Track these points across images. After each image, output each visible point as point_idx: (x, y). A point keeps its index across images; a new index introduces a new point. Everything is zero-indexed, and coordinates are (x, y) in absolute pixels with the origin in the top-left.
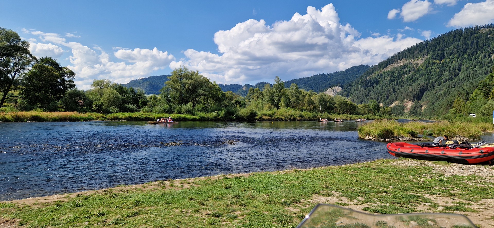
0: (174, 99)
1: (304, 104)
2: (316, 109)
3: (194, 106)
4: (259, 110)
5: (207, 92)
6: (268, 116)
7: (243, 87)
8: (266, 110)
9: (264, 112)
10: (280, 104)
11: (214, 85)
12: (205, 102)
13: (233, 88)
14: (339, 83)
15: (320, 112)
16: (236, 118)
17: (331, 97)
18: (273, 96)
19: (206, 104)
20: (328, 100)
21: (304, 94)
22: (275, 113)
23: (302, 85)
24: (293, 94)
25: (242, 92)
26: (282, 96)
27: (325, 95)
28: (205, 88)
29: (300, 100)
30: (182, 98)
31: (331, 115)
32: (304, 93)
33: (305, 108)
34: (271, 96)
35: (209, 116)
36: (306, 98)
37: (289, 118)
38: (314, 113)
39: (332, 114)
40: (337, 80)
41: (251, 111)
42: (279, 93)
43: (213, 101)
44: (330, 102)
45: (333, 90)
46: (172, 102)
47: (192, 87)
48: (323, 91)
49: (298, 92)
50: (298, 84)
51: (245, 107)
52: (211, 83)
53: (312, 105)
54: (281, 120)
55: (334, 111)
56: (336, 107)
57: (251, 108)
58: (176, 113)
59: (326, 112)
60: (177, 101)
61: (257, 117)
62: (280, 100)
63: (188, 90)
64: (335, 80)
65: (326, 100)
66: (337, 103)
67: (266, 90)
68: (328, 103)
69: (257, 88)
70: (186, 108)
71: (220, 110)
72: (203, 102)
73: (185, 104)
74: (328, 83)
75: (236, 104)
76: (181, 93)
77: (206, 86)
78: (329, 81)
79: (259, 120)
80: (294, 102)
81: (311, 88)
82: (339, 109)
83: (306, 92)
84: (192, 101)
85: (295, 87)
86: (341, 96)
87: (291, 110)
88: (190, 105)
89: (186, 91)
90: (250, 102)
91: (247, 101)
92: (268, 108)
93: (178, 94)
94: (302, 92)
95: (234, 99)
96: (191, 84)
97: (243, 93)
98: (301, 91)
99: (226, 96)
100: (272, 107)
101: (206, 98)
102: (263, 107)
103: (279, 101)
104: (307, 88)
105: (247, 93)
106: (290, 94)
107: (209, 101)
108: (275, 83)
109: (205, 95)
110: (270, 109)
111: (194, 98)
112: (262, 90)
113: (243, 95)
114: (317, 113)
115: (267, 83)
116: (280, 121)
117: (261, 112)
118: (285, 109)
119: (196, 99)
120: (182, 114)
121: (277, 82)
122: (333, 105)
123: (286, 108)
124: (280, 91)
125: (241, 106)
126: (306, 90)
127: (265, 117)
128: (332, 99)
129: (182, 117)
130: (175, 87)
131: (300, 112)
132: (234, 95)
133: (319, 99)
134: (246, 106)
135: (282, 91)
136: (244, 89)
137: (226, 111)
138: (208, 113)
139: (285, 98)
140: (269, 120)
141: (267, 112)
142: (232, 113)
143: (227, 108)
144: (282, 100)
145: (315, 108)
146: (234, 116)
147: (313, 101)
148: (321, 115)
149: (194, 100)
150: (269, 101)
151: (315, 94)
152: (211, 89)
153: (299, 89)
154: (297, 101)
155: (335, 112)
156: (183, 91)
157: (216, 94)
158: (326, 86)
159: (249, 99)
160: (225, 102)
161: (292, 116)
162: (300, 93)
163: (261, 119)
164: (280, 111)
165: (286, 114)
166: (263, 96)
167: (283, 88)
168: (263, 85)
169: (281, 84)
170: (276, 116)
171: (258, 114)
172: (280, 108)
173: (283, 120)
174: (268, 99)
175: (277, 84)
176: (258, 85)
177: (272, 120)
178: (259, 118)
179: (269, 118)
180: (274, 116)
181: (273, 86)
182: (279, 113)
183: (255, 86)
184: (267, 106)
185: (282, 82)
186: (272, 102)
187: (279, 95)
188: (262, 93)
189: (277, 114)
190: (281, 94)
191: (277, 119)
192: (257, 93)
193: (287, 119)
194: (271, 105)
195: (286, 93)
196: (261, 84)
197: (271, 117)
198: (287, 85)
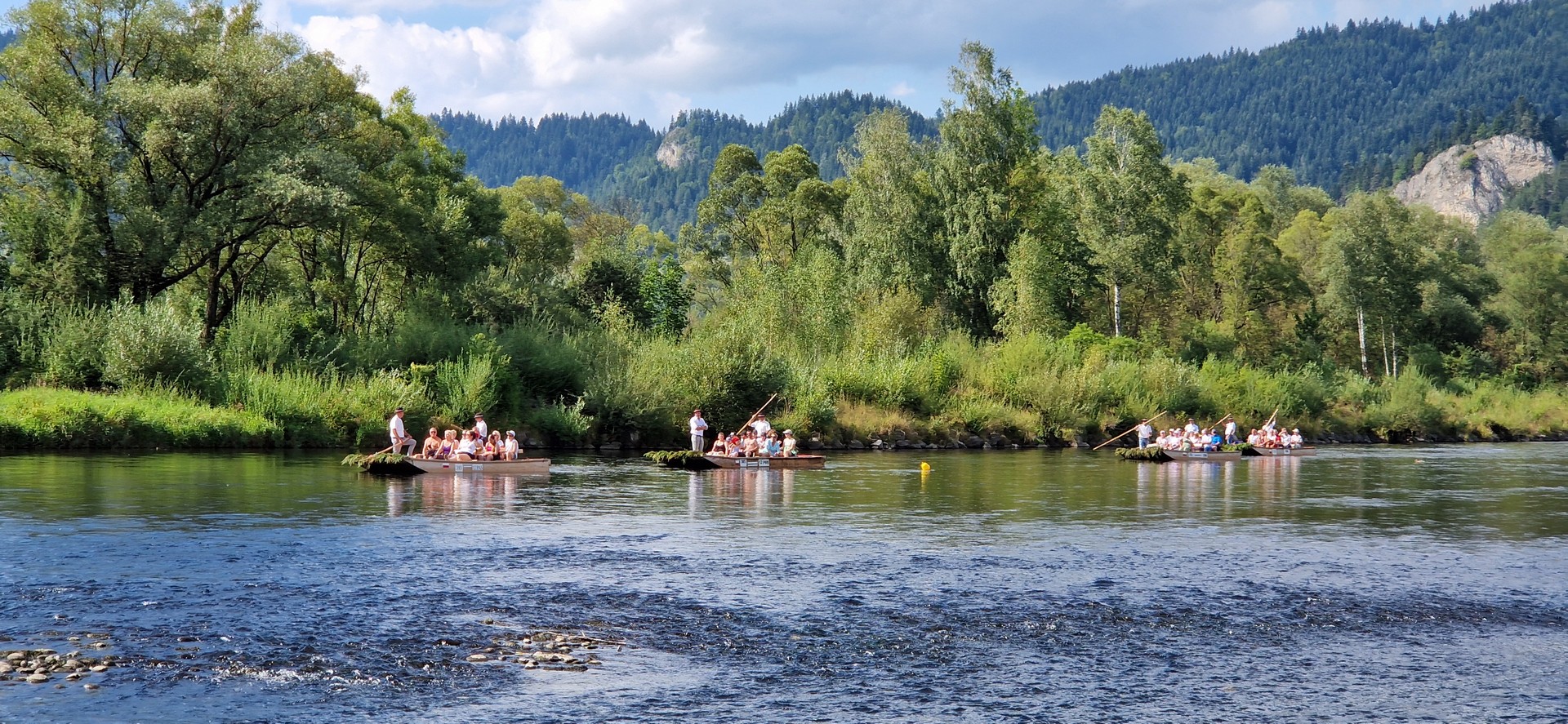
0: (40, 255)
1: (1218, 294)
2: (1318, 339)
3: (218, 315)
4: (805, 347)
5: (335, 193)
6: (886, 407)
7: (658, 141)
8: (874, 350)
9: (854, 367)
10: (998, 297)
11: (403, 130)
12: (318, 285)
13: (569, 151)
14: (1526, 106)
15: (1357, 368)
16: (600, 429)
17: (1456, 228)
18: (939, 224)
19: (327, 299)
20: (1428, 255)
21: (1213, 208)
22: (952, 378)
23: (1195, 120)
24: (1111, 208)
25: (653, 182)
26: (1018, 224)
27: (1405, 217)
28: (316, 155)
29: (1178, 261)
30: (109, 246)
31: (1452, 397)
32: (1211, 194)
33: (1224, 329)
34: (921, 217)
35: (355, 405)
36: (1235, 242)
37: (1085, 420)
38: (1308, 377)
39: (1460, 381)
40: (1506, 81)
41: (735, 360)
42: (994, 198)
43: (391, 274)
44: (1445, 280)
45: (1473, 165)
46: (19, 281)
47: (200, 148)
48: (1386, 178)
49: (1162, 189)
50: (1156, 114)
51: (677, 325)
52: (375, 111)
53: (1289, 302)
54: (1011, 440)
55: (1485, 356)
56: (1499, 323)
57: (733, 330)
58: (60, 382)
59: (1411, 370)
60: (62, 272)
62: (1001, 257)
63: (162, 170)
64: (1487, 75)
65: (1412, 260)
66: (1511, 280)
67: (872, 162)
68: (1429, 289)
69: (790, 152)
70: (146, 332)
71: (454, 352)
72: (297, 280)
73: (139, 299)
74: (1431, 101)
75: (599, 300)
76: (98, 197)
77: (322, 135)
78: (1435, 83)
80: (1123, 280)
81: (1278, 152)
82: (1532, 337)
83: (1228, 185)
84: (205, 272)
85: (1130, 145)
86: (1541, 223)
87: (1095, 353)
88: (186, 309)
89: (150, 178)
90: (723, 275)
91: (693, 263)
93: (75, 209)
94: (1196, 187)
95: (578, 254)
96: (187, 117)
97: (660, 197)
98: (1182, 178)
99: (506, 226)
100: (931, 321)
101: (325, 242)
102: (841, 322)
103: (994, 262)
104: (1243, 149)
105: (693, 195)
106: (1087, 202)
107: (350, 272)
108: (961, 102)
109: (320, 216)
110: (914, 346)
111: (220, 246)
112: (837, 168)
113: (659, 210)
114: (1327, 375)
115: (883, 104)
116: (999, 446)
117: (830, 367)
118: (1047, 344)
119: (235, 256)
120: (114, 386)
121: (972, 98)
122: (1474, 299)
123: (1058, 334)
125: (644, 318)
126: (1235, 167)
127: (861, 418)
128: (1467, 249)
129: (109, 414)
130: (46, 140)
131: (1181, 370)
132: (573, 211)
133: (1351, 253)
134: (692, 313)
135: (1017, 176)
136: (670, 156)
137: (505, 360)
138: (342, 381)
139: (1042, 237)
140: (900, 444)
141: (881, 365)
142: (564, 385)
143: (517, 331)
144: (1023, 255)
145: (1309, 325)
146: (580, 405)
147: (1293, 270)
148: (1368, 397)
149: (215, 263)
150: (902, 268)
151: (1307, 203)
152: (371, 161)
153: (1166, 160)
154: (1148, 267)
155: (1496, 368)
156: (122, 182)
157: (417, 209)
158: (1408, 129)
159: (716, 254)
160: (497, 283)
161: (1106, 401)
162: (1177, 196)
163: (827, 438)
164: (1000, 355)
165: (1049, 388)
166: (838, 219)
167: (1024, 153)
168: (846, 122)
169: (1005, 116)
170: (963, 407)
171: (797, 386)
172: (1001, 335)
173: (1026, 445)
174: (884, 254)
175: (970, 109)
176: (796, 124)
177: (923, 444)
178: (810, 429)
179: (899, 427)
180: (942, 401)
181: (934, 133)
182: (988, 380)
183: (774, 135)
184: (886, 309)
185: (1020, 92)
186: (927, 277)
187: (987, 216)
188: (831, 190)
189: (973, 391)
190: (1005, 207)
191: (974, 433)
192: (791, 194)
193: (1063, 430)
194: (916, 308)
195: (1049, 197)
196: (827, 111)
197: (921, 418)
198: (1056, 122)
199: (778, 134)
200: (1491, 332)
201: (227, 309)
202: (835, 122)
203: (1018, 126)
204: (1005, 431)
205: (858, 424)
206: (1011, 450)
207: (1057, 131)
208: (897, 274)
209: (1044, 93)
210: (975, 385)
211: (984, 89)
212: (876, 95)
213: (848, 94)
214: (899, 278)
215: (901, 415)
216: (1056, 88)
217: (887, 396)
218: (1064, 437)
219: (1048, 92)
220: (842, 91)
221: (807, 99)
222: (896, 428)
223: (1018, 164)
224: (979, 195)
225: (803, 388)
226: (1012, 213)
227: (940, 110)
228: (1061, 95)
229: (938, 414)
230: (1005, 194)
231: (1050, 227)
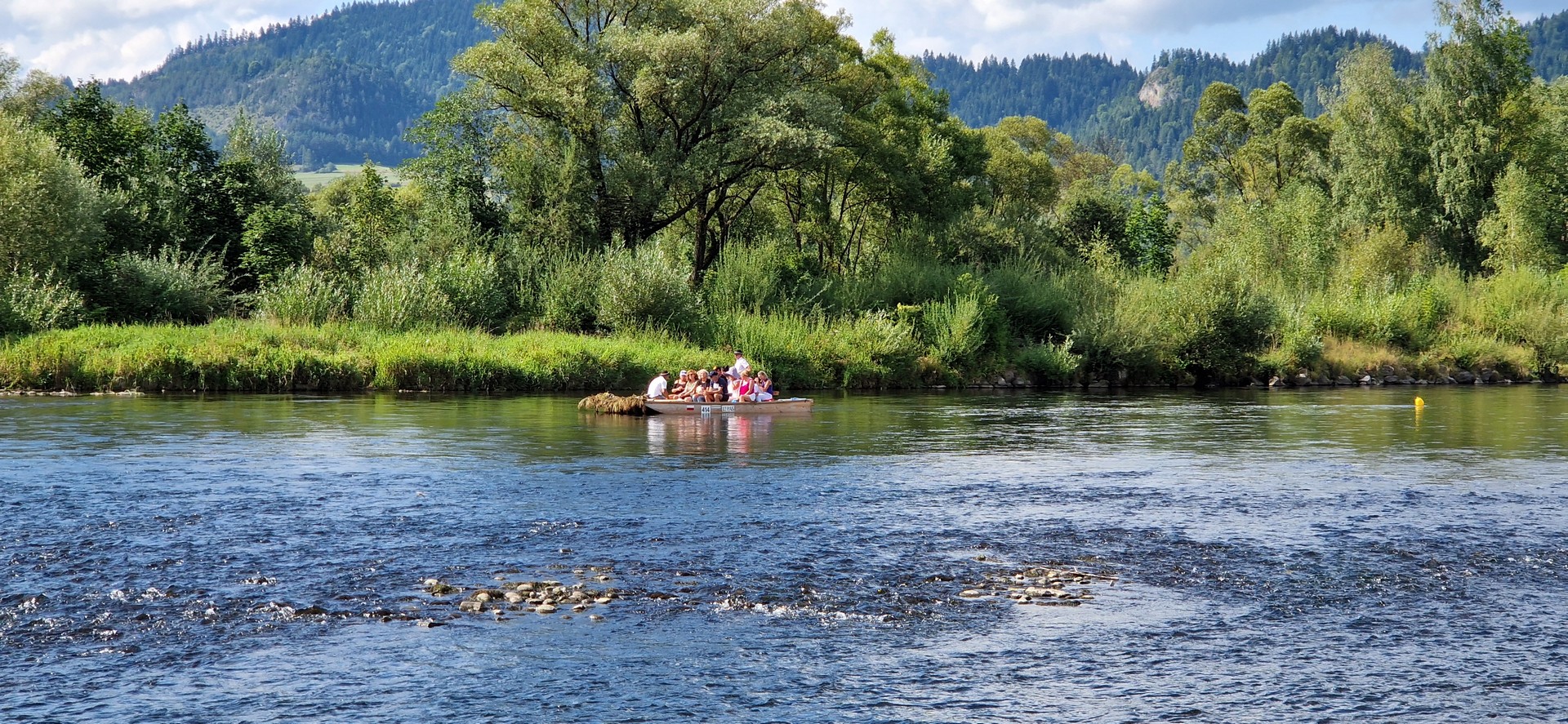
0: (536, 203)
3: (706, 257)
4: (1291, 284)
5: (820, 134)
6: (1374, 343)
7: (1140, 80)
8: (1361, 286)
9: (1341, 304)
10: (1486, 231)
11: (885, 70)
12: (804, 226)
13: (1051, 91)
16: (1087, 368)
18: (1426, 160)
19: (811, 241)
22: (1441, 313)
25: (1136, 122)
26: (1508, 156)
28: (799, 97)
30: (601, 191)
34: (1405, 154)
35: (842, 346)
41: (1223, 297)
42: (1484, 132)
43: (876, 216)
46: (516, 228)
47: (688, 93)
51: (1164, 263)
52: (857, 53)
54: (1503, 375)
57: (1220, 268)
58: (557, 326)
60: (556, 218)
61: (1278, 357)
62: (1489, 191)
63: (651, 116)
67: (1354, 99)
69: (1276, 89)
70: (637, 275)
71: (940, 292)
72: (782, 222)
73: (630, 244)
75: (1086, 239)
76: (591, 143)
77: (806, 78)
79: (1291, 383)
84: (693, 216)
88: (673, 252)
89: (640, 124)
90: (1209, 213)
91: (1179, 202)
92: (1375, 264)
93: (569, 157)
95: (1064, 194)
96: (675, 63)
97: (1144, 137)
99: (992, 165)
100: (1416, 261)
101: (810, 183)
102: (1327, 259)
103: (1483, 196)
105: (1176, 133)
107: (836, 213)
108: (1447, 34)
109: (804, 158)
110: (1401, 282)
111: (708, 188)
112: (1320, 108)
113: (1142, 150)
115: (1367, 39)
116: (1491, 382)
117: (1316, 304)
118: (1541, 278)
119: (722, 198)
120: (608, 329)
121: (1459, 29)
123: (1550, 269)
124: (1486, 112)
125: (1130, 257)
127: (1349, 354)
129: (603, 357)
130: (541, 91)
132: (1058, 151)
134: (1178, 252)
135: (1508, 108)
136: (1153, 96)
137: (993, 299)
138: (828, 323)
139: (1536, 168)
140: (1386, 379)
141: (1370, 302)
142: (1052, 325)
143: (1006, 270)
144: (1512, 187)
146: (1068, 344)
149: (702, 206)
150: (1390, 204)
152: (855, 100)
156: (615, 129)
157: (902, 149)
159: (1203, 192)
160: (982, 223)
163: (1314, 374)
164: (1491, 289)
165: (1544, 323)
166: (1325, 157)
167: (1515, 84)
168: (1330, 58)
169: (1495, 47)
170: (1453, 343)
171: (1283, 322)
172: (1491, 271)
173: (1518, 380)
174: (1372, 189)
175: (1458, 42)
176: (1280, 61)
177: (1412, 379)
178: (1297, 365)
179: (1387, 362)
180: (1431, 337)
181: (1419, 66)
182: (1479, 315)
183: (1257, 73)
184: (1370, 246)
185: (1512, 21)
186: (1414, 212)
187: (1475, 150)
188: (1317, 127)
189: (1463, 326)
190: (1494, 139)
191: (1464, 368)
192: (1275, 131)
193: (1559, 365)
194: (1403, 243)
195: (1543, 129)
196: (1311, 48)
197: (1409, 354)
198: (1549, 52)
199: (1260, 73)
201: (714, 253)
202: (1319, 59)
203: (1509, 56)
204: (1497, 367)
205: (1345, 359)
206: (1504, 385)
207: (1550, 61)
208: (1383, 209)
209: (1537, 22)
210: (1465, 320)
211: (1473, 21)
212: (1361, 30)
213: (1332, 30)
214: (1386, 213)
215: (1389, 351)
216: (1550, 17)
217: (1375, 331)
218: (1561, 373)
219: (1541, 22)
220: (1326, 27)
221: (1290, 36)
222: (1384, 364)
223: (1510, 96)
224: (1467, 127)
225: (1290, 325)
226: (1502, 146)
227: (1426, 43)
228: (1556, 23)
229: (1427, 350)
230: (1495, 126)
231: (1543, 159)
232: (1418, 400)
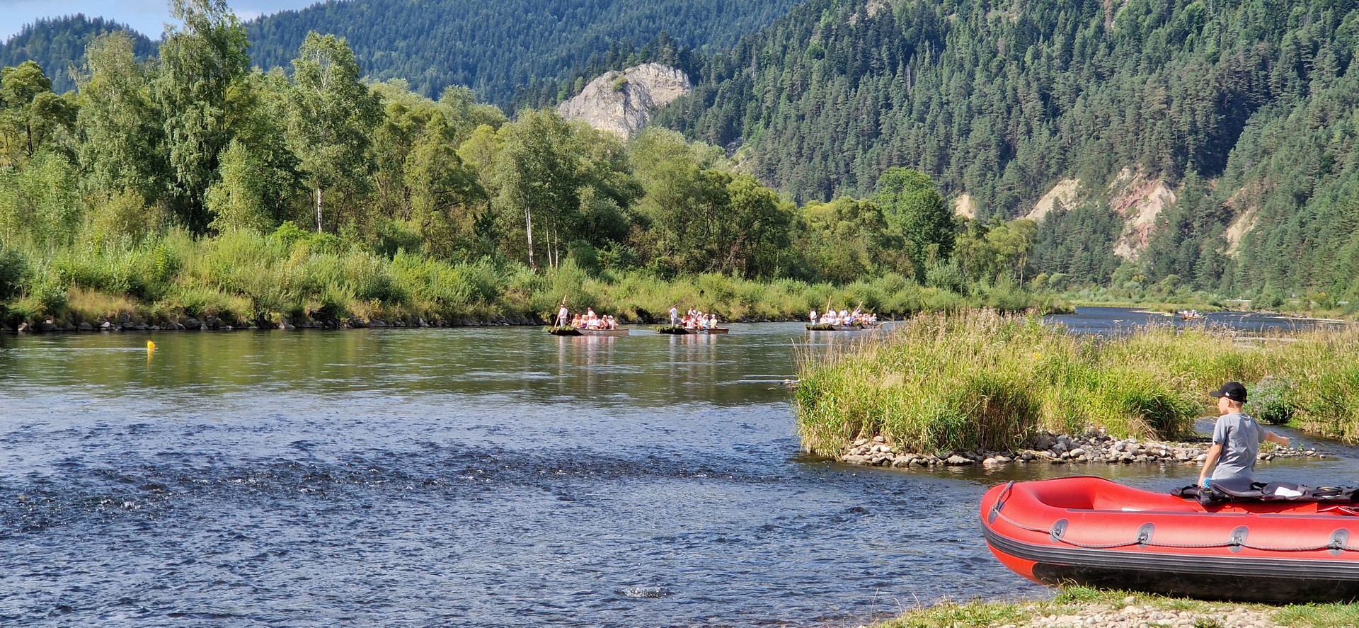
1: (407, 196)
2: (492, 236)
4: (40, 241)
6: (113, 293)
8: (102, 244)
9: (84, 259)
10: (212, 198)
14: (668, 39)
15: (525, 261)
17: (609, 141)
18: (160, 134)
20: (585, 163)
21: (404, 122)
22: (172, 268)
23: (391, 46)
24: (315, 121)
26: (231, 134)
27: (566, 131)
29: (372, 168)
31: (604, 286)
32: (401, 110)
33: (413, 227)
34: (142, 128)
36: (422, 152)
37: (291, 306)
38: (483, 269)
39: (611, 272)
40: (651, 18)
42: (210, 111)
44: (599, 185)
45: (623, 88)
48: (552, 97)
49: (359, 104)
50: (356, 40)
53: (468, 204)
54: (225, 322)
55: (631, 251)
56: (644, 223)
59: (570, 262)
61: (26, 305)
62: (214, 163)
64: (635, 13)
65: (571, 168)
66: (654, 186)
67: (99, 77)
68: (586, 193)
69: (26, 68)
74: (589, 34)
78: (593, 19)
79: (38, 329)
80: (325, 183)
81: (461, 75)
82: (671, 234)
83: (418, 102)
85: (333, 66)
86: (679, 138)
87: (300, 247)
92: (114, 225)
94: (389, 104)
98: (377, 96)
100: (152, 222)
102: (72, 219)
103: (209, 168)
104: (431, 71)
106: (294, 117)
108: (181, 26)
110: (137, 240)
112: (70, 84)
114: (499, 266)
115: (112, 27)
116: (215, 328)
117: (62, 258)
118: (257, 239)
121: (191, 22)
122: (623, 202)
123: (265, 231)
124: (212, 95)
126: (424, 87)
127: (90, 303)
128: (618, 159)
131: (375, 261)
133: (521, 162)
135: (231, 92)
139: (254, 144)
140: (125, 326)
141: (109, 257)
144: (234, 161)
145: (485, 225)
147: (472, 176)
148: (533, 285)
150: (129, 172)
151: (485, 119)
153: (364, 80)
154: (347, 174)
155: (641, 261)
158: (570, 57)
161: (310, 289)
162: (372, 112)
163: (59, 321)
164: (216, 248)
165: (259, 277)
166: (71, 128)
167: (236, 73)
168: (79, 42)
169: (220, 39)
170: (183, 294)
171: (31, 275)
172: (216, 232)
173: (238, 326)
174: (114, 158)
175: (190, 33)
176: (33, 43)
177: (146, 326)
178: (44, 313)
179: (125, 311)
180: (163, 289)
181: (156, 53)
182: (205, 271)
183: (13, 52)
184: (112, 207)
185: (233, 19)
186: (151, 179)
187: (203, 128)
188: (64, 102)
189: (191, 280)
190: (220, 119)
191: (192, 316)
192: (26, 105)
193: (272, 314)
194: (140, 207)
195: (260, 110)
196: (61, 32)
197: (145, 303)
198: (268, 46)
199: (16, 52)
200: (637, 229)
202: (69, 42)
203: (233, 49)
204: (220, 315)
205: (87, 307)
206: (226, 331)
207: (269, 54)
208: (124, 176)
209: (258, 20)
210: (193, 275)
211: (202, 15)
212: (107, 19)
213: (81, 17)
214: (126, 180)
215: (127, 300)
216: (269, 16)
217: (114, 283)
218: (273, 320)
219: (261, 20)
220: (75, 14)
221: (43, 21)
222: (122, 312)
223: (233, 82)
224: (197, 108)
225: (37, 277)
226: (227, 125)
227: (164, 33)
228: (273, 22)
229: (160, 299)
230: (221, 108)
231: (260, 137)
232: (150, 343)
